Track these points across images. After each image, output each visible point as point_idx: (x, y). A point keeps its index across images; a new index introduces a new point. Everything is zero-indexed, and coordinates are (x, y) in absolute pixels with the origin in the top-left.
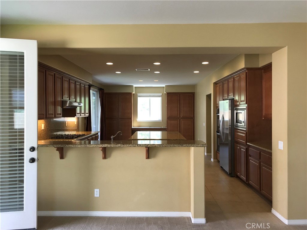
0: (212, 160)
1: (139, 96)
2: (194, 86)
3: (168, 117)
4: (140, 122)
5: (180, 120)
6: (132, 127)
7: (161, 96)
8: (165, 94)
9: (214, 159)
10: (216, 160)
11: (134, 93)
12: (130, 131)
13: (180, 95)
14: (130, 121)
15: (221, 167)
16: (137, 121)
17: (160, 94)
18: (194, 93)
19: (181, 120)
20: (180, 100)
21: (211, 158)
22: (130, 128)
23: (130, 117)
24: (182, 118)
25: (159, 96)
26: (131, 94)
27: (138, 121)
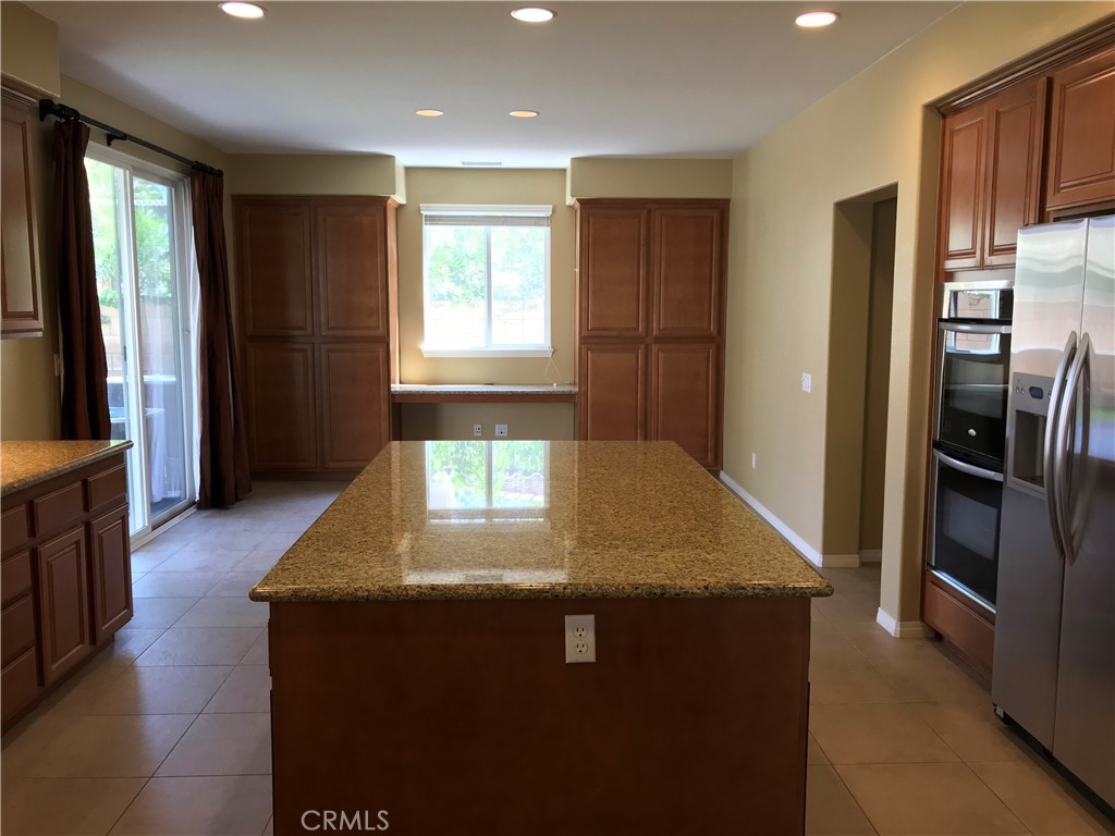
0: (887, 620)
1: (433, 220)
2: (727, 164)
3: (585, 333)
4: (436, 361)
5: (648, 349)
6: (396, 387)
7: (549, 221)
8: (571, 207)
9: (904, 617)
10: (916, 627)
11: (399, 198)
12: (384, 408)
13: (649, 211)
14: (382, 354)
15: (1007, 719)
16: (420, 350)
17: (545, 211)
18: (727, 202)
19: (654, 348)
20: (648, 244)
21: (876, 601)
22: (383, 393)
23: (381, 332)
24: (658, 340)
25: (537, 221)
26: (379, 203)
27: (425, 355)
